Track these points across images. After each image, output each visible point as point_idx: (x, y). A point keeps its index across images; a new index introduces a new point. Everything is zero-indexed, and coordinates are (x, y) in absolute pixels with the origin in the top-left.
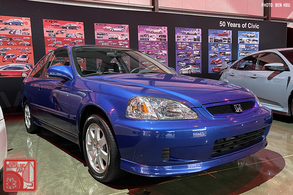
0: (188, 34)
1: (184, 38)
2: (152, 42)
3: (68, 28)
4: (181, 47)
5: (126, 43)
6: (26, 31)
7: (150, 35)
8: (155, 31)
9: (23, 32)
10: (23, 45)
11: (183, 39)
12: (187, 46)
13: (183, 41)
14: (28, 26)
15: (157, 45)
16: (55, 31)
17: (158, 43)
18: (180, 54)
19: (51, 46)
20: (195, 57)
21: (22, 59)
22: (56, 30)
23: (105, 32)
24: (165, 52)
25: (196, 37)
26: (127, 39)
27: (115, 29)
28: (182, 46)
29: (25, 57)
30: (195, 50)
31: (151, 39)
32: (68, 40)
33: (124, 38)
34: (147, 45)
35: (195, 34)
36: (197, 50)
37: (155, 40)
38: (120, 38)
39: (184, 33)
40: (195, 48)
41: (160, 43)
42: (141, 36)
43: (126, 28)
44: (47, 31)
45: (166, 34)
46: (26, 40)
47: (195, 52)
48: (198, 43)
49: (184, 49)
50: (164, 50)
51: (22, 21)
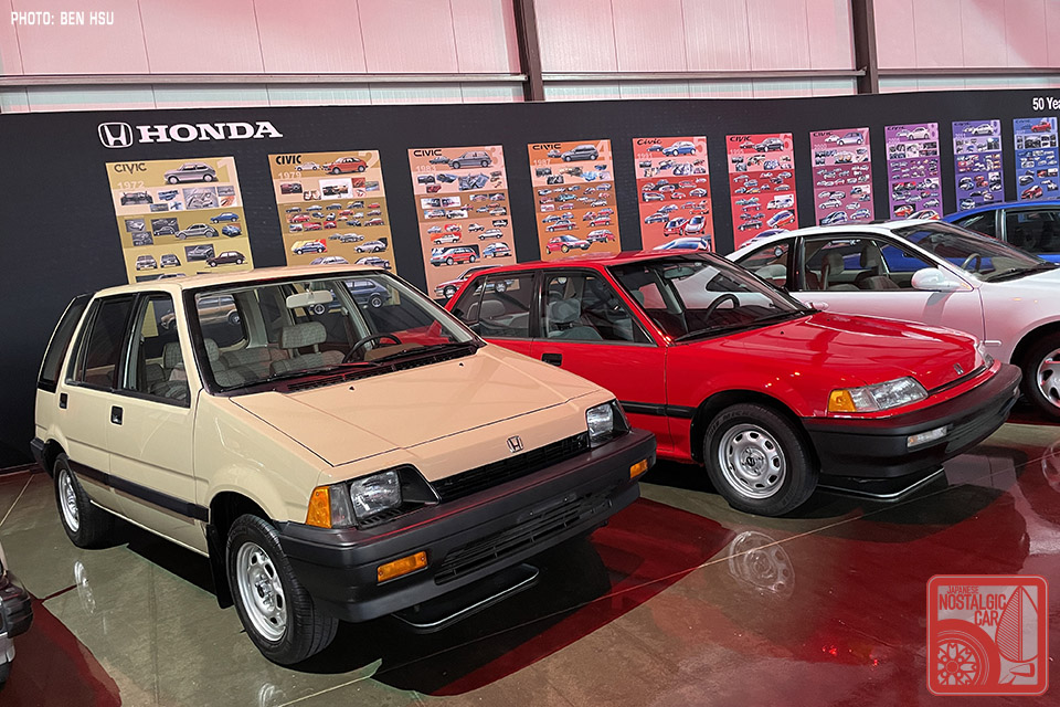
0: (976, 134)
1: (969, 144)
2: (912, 160)
3: (766, 149)
4: (965, 167)
5: (866, 169)
6: (699, 166)
7: (908, 145)
8: (916, 134)
9: (695, 167)
10: (695, 196)
11: (968, 148)
12: (975, 162)
13: (968, 152)
14: (703, 156)
15: (922, 167)
16: (746, 161)
17: (922, 160)
18: (964, 183)
19: (739, 194)
20: (991, 186)
21: (694, 227)
22: (747, 157)
23: (829, 150)
24: (936, 181)
25: (990, 140)
26: (866, 159)
27: (846, 141)
28: (968, 163)
29: (698, 221)
30: (990, 171)
31: (910, 155)
32: (767, 175)
33: (862, 158)
34: (904, 168)
35: (990, 133)
36: (995, 170)
37: (917, 155)
38: (854, 161)
39: (969, 134)
40: (991, 165)
41: (926, 161)
42: (892, 149)
43: (864, 135)
44: (733, 162)
45: (935, 139)
46: (700, 185)
47: (990, 175)
48: (996, 153)
49: (970, 170)
50: (935, 175)
51: (693, 146)
